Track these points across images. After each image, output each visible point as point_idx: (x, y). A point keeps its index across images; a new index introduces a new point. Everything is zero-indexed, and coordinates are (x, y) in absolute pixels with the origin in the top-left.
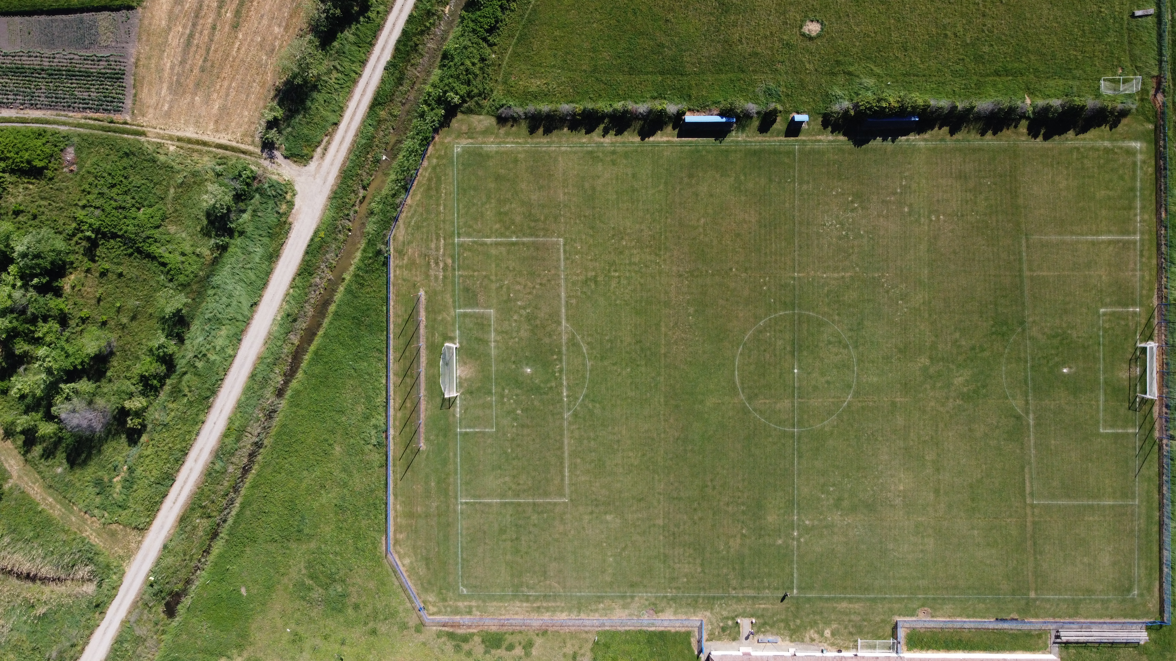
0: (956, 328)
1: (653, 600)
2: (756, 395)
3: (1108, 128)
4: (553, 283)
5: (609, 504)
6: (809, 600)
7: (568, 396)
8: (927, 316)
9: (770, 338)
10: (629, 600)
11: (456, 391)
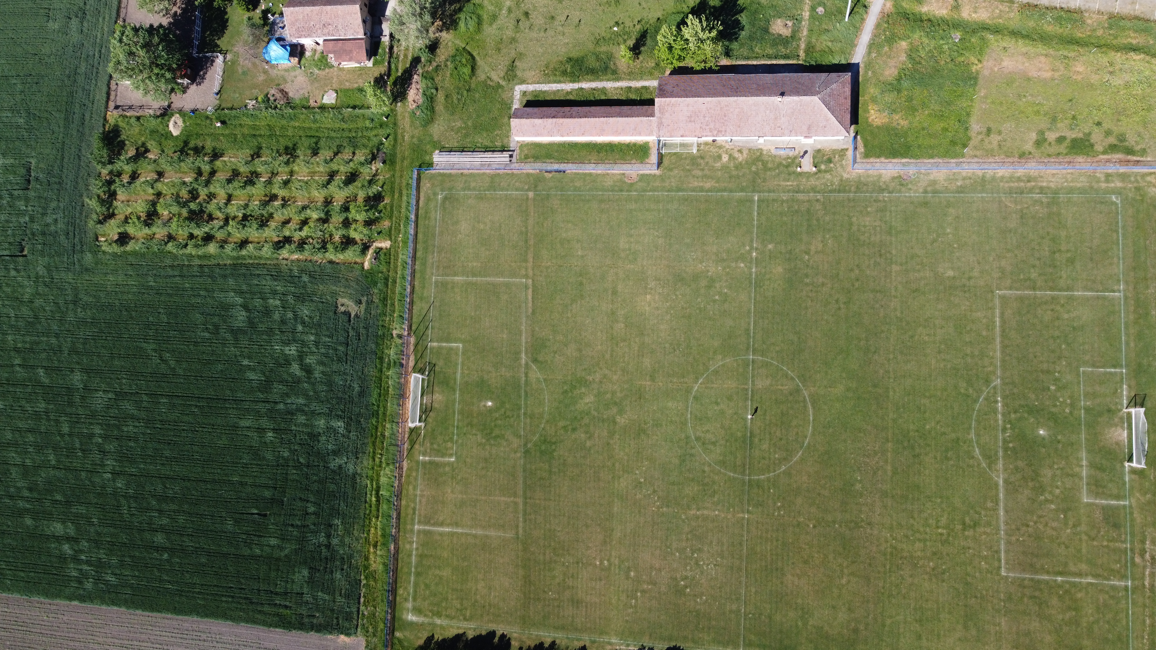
0: (589, 450)
1: (903, 189)
2: (791, 394)
3: (436, 637)
5: (950, 287)
6: (742, 190)
7: (996, 402)
8: (617, 465)
9: (775, 452)
10: (929, 189)
11: (1129, 415)
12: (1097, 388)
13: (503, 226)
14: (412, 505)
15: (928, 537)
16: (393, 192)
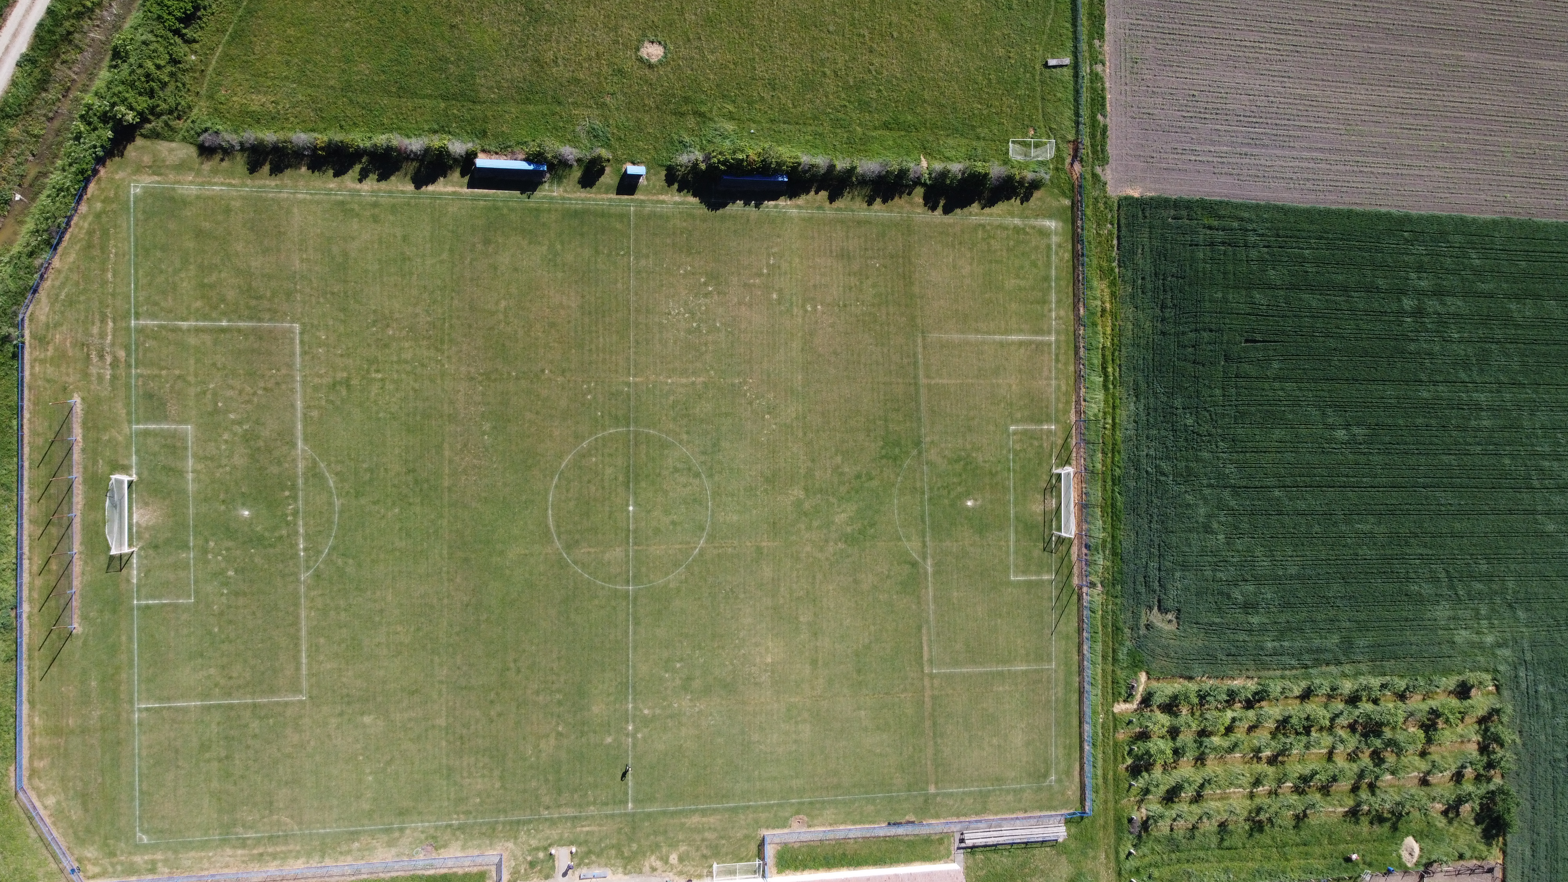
0: (837, 451)
1: (432, 831)
2: (577, 541)
3: (1018, 201)
4: (284, 387)
5: (368, 700)
6: (649, 815)
7: (306, 549)
8: (800, 435)
9: (596, 464)
10: (397, 834)
11: (130, 545)
12: (171, 577)
13: (967, 743)
14: (1060, 366)
15: (395, 366)
16: (1116, 780)
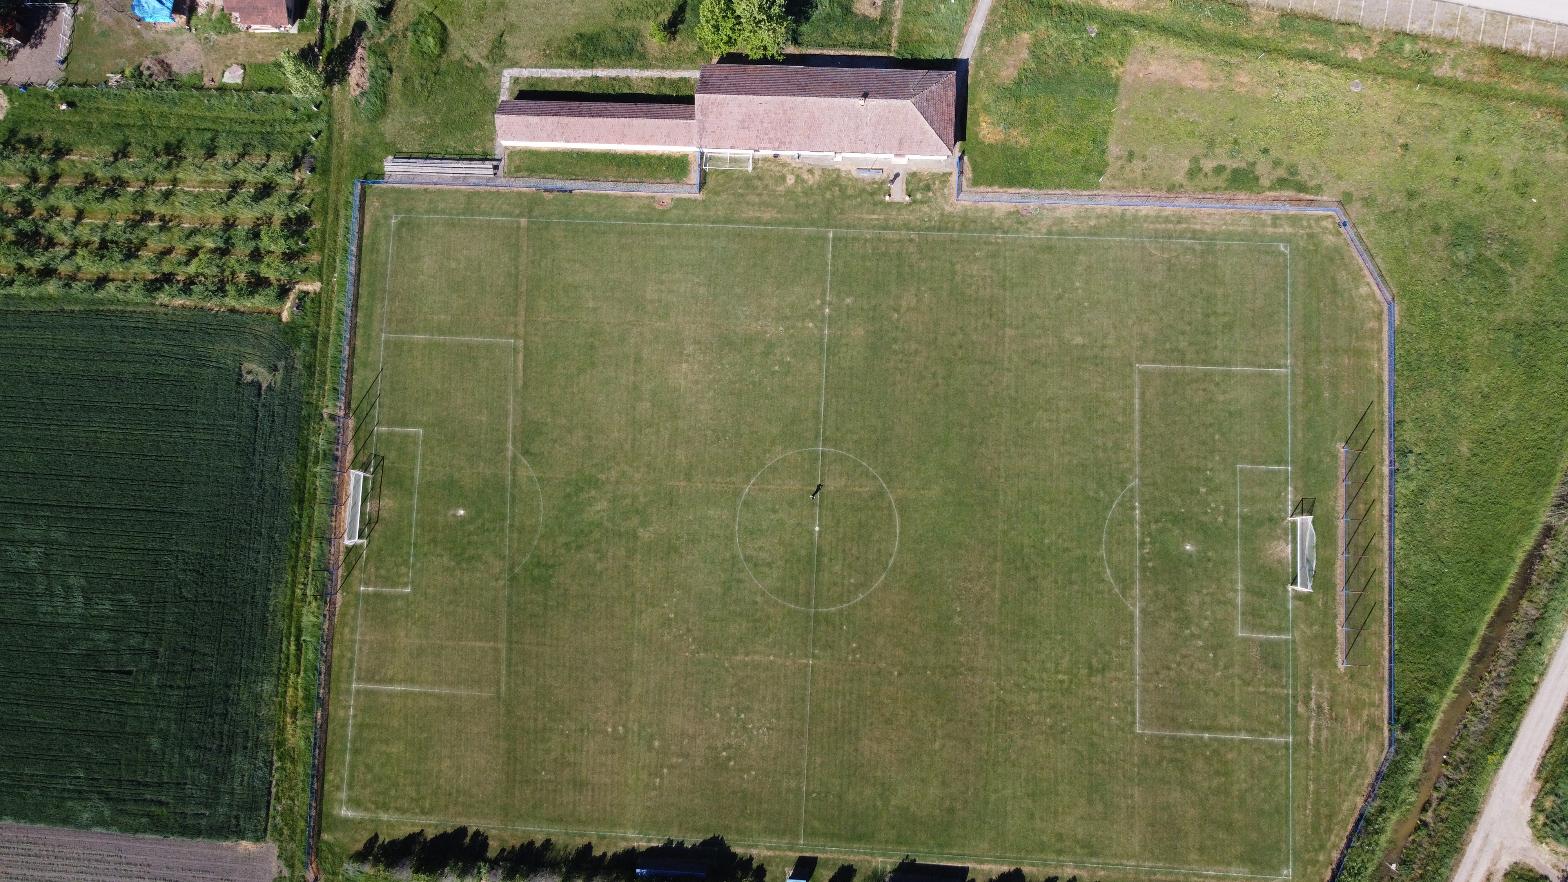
0: (600, 576)
1: (1022, 228)
2: (872, 498)
3: (381, 839)
4: (1151, 670)
5: (1078, 359)
6: (813, 223)
7: (1134, 508)
8: (638, 595)
9: (850, 576)
10: (1054, 229)
11: (1294, 524)
12: (1257, 490)
13: (483, 264)
14: (349, 655)
15: (1045, 686)
16: (324, 211)
